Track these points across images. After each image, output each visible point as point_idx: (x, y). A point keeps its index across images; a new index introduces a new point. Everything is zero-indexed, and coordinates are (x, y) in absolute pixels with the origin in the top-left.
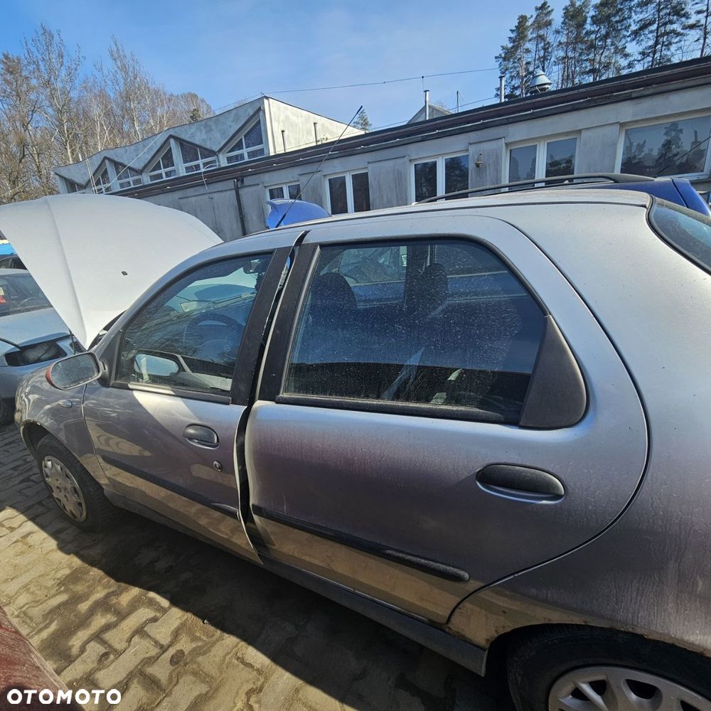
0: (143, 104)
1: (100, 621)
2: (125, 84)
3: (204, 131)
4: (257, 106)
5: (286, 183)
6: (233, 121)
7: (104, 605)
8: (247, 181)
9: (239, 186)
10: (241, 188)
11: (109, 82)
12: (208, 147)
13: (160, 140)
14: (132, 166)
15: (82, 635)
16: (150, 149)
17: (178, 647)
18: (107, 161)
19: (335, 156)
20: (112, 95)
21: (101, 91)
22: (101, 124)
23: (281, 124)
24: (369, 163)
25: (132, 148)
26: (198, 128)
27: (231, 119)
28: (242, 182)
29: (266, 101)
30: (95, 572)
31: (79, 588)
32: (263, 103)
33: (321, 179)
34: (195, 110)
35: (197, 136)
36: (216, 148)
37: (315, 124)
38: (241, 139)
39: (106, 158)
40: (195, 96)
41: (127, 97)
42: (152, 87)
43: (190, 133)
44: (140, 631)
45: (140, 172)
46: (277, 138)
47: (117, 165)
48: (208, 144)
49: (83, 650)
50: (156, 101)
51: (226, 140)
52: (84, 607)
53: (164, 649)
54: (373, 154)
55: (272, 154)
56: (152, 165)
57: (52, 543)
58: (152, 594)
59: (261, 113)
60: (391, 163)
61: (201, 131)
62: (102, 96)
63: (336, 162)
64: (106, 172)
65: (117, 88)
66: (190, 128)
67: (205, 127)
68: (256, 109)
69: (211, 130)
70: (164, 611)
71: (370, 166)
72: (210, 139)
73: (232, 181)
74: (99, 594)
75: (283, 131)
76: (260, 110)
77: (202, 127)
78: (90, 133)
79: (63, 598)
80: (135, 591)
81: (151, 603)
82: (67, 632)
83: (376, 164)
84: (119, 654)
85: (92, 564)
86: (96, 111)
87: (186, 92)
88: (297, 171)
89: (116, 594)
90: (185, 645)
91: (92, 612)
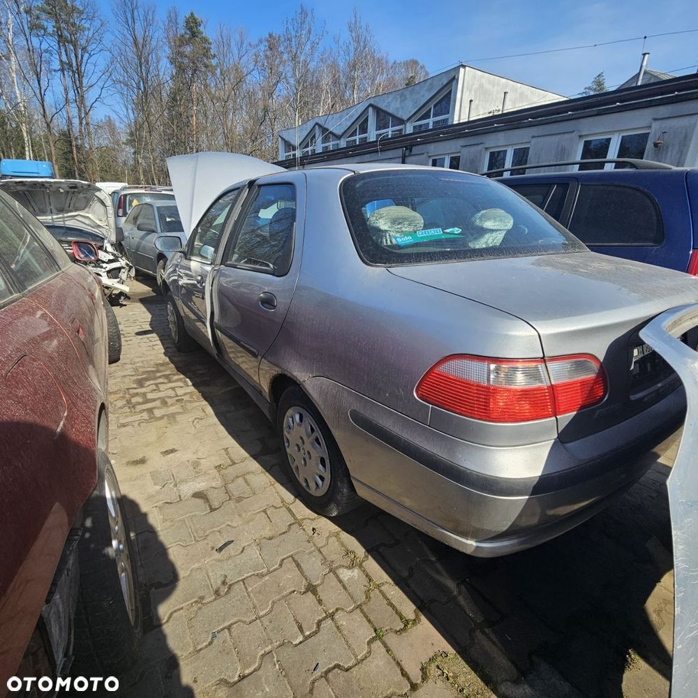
0: (365, 73)
1: (161, 380)
2: (355, 54)
3: (399, 100)
4: (452, 75)
5: (449, 154)
6: (426, 90)
7: (167, 377)
8: (415, 150)
9: (407, 155)
10: (409, 156)
11: (342, 53)
12: (399, 116)
13: (361, 108)
14: (334, 131)
15: (152, 382)
16: (351, 117)
17: (183, 397)
18: (317, 126)
19: (499, 129)
20: (341, 64)
21: (333, 62)
22: (327, 91)
23: (473, 93)
24: (533, 137)
25: (338, 115)
26: (394, 98)
27: (425, 89)
28: (411, 151)
29: (462, 70)
30: (172, 366)
31: (161, 368)
32: (459, 72)
33: (481, 151)
34: (411, 77)
35: (392, 106)
36: (405, 118)
37: (505, 93)
38: (431, 108)
39: (317, 124)
40: (415, 62)
41: (353, 67)
42: (377, 56)
43: (387, 102)
44: (173, 389)
45: (339, 137)
46: (465, 107)
47: (324, 130)
48: (400, 113)
49: (149, 386)
50: (378, 69)
51: (417, 109)
52: (158, 374)
53: (177, 396)
54: (541, 127)
55: (455, 122)
56: (350, 131)
57: (163, 351)
58: (188, 380)
59: (454, 82)
60: (556, 138)
61: (396, 100)
62: (334, 66)
63: (501, 135)
64: (314, 137)
65: (348, 58)
66: (388, 97)
67: (401, 96)
68: (450, 78)
69: (405, 99)
70: (188, 386)
71: (534, 141)
72: (403, 109)
73: (401, 150)
74: (167, 373)
75: (471, 101)
76: (454, 80)
77: (398, 97)
78: (317, 101)
79: (154, 369)
80: (182, 376)
81: (185, 382)
82: (147, 379)
83: (540, 139)
84: (160, 391)
85: (172, 363)
86: (326, 81)
87: (409, 59)
88: (462, 142)
89: (174, 375)
90: (186, 398)
91: (160, 377)
